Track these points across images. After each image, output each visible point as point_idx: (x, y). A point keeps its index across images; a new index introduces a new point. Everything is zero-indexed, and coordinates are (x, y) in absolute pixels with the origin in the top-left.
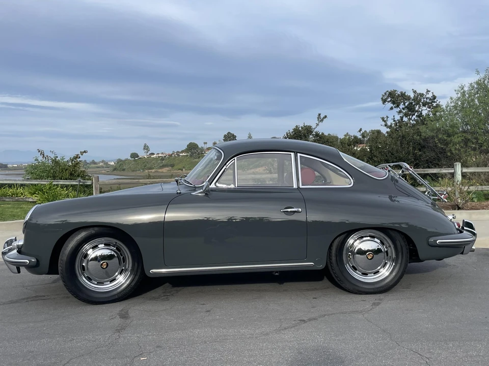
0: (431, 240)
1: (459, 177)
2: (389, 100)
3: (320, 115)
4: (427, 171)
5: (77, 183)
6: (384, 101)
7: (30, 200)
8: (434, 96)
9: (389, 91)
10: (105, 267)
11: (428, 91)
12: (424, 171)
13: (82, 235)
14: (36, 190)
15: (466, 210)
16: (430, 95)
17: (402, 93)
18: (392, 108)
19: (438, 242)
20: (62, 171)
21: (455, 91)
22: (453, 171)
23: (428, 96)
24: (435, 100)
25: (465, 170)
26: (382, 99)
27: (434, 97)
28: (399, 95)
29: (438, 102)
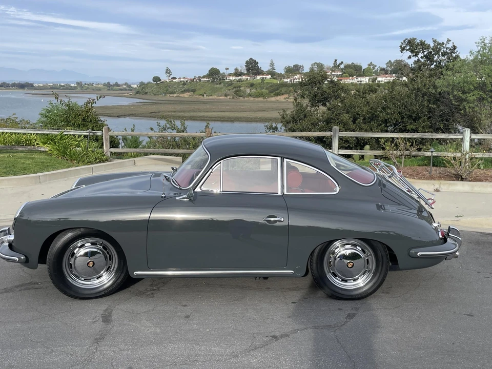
0: (413, 251)
1: (466, 145)
2: (408, 48)
3: (336, 61)
4: (435, 136)
5: (88, 134)
6: (403, 49)
7: (42, 149)
8: (454, 46)
9: (409, 39)
10: (91, 266)
11: (449, 41)
12: (432, 136)
13: (69, 235)
14: (48, 139)
15: (470, 181)
16: (450, 45)
17: (421, 42)
18: (410, 57)
19: (418, 254)
20: (75, 116)
21: (476, 43)
22: (461, 137)
23: (448, 46)
24: (455, 51)
25: (474, 136)
26: (401, 47)
27: (455, 48)
28: (418, 43)
29: (458, 53)
